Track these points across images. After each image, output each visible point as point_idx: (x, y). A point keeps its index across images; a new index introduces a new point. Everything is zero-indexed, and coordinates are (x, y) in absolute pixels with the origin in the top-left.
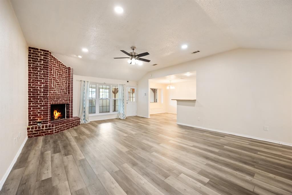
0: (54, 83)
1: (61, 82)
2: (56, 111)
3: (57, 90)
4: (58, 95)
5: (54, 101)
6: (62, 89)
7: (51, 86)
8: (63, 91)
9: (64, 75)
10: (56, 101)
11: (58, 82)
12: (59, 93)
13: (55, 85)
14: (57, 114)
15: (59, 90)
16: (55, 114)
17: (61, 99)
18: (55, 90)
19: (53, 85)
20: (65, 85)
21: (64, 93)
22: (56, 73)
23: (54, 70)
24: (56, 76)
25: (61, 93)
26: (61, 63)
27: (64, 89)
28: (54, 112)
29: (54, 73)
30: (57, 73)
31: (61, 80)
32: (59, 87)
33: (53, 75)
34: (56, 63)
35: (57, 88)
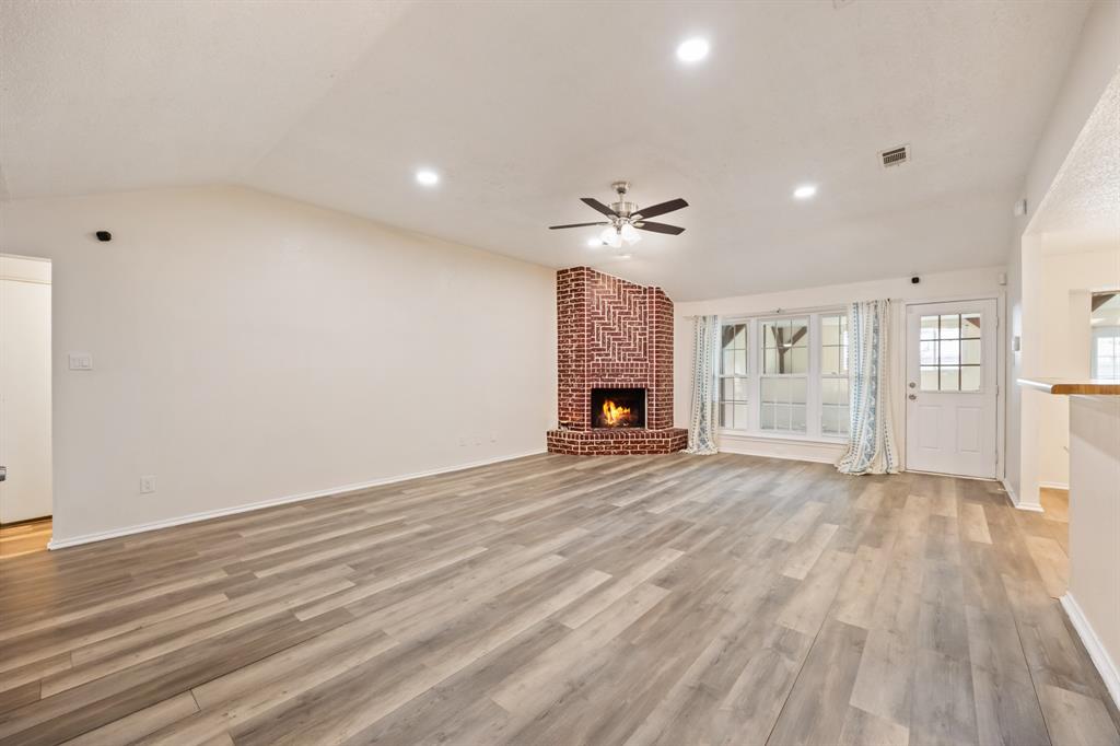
0: (604, 338)
1: (625, 333)
2: (612, 405)
3: (614, 354)
4: (617, 365)
5: (602, 380)
6: (628, 350)
7: (598, 345)
8: (634, 355)
9: (635, 313)
10: (608, 380)
11: (616, 334)
12: (619, 359)
13: (609, 343)
14: (613, 413)
15: (619, 353)
16: (609, 410)
17: (626, 376)
18: (608, 355)
19: (603, 343)
20: (638, 337)
21: (634, 360)
22: (609, 311)
23: (604, 307)
24: (609, 319)
25: (624, 360)
26: (624, 282)
27: (635, 350)
28: (605, 407)
29: (603, 313)
30: (612, 310)
31: (625, 327)
32: (619, 345)
33: (603, 319)
34: (609, 286)
35: (614, 349)
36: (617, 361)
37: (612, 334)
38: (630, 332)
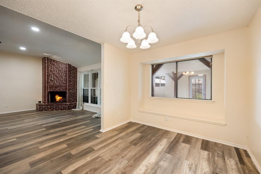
0: (53, 77)
2: (58, 96)
3: (56, 82)
6: (61, 81)
7: (52, 79)
8: (62, 82)
9: (63, 71)
10: (54, 89)
11: (57, 76)
12: (58, 83)
13: (55, 79)
14: (58, 98)
17: (60, 88)
18: (54, 82)
19: (53, 79)
20: (64, 77)
21: (63, 84)
22: (55, 70)
23: (53, 69)
24: (55, 72)
25: (60, 84)
26: (59, 62)
28: (56, 97)
29: (53, 70)
30: (56, 70)
31: (60, 74)
32: (58, 79)
33: (53, 72)
34: (55, 63)
36: (57, 84)
37: (56, 76)
38: (61, 76)
